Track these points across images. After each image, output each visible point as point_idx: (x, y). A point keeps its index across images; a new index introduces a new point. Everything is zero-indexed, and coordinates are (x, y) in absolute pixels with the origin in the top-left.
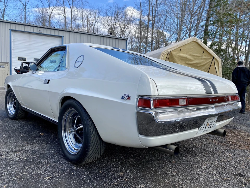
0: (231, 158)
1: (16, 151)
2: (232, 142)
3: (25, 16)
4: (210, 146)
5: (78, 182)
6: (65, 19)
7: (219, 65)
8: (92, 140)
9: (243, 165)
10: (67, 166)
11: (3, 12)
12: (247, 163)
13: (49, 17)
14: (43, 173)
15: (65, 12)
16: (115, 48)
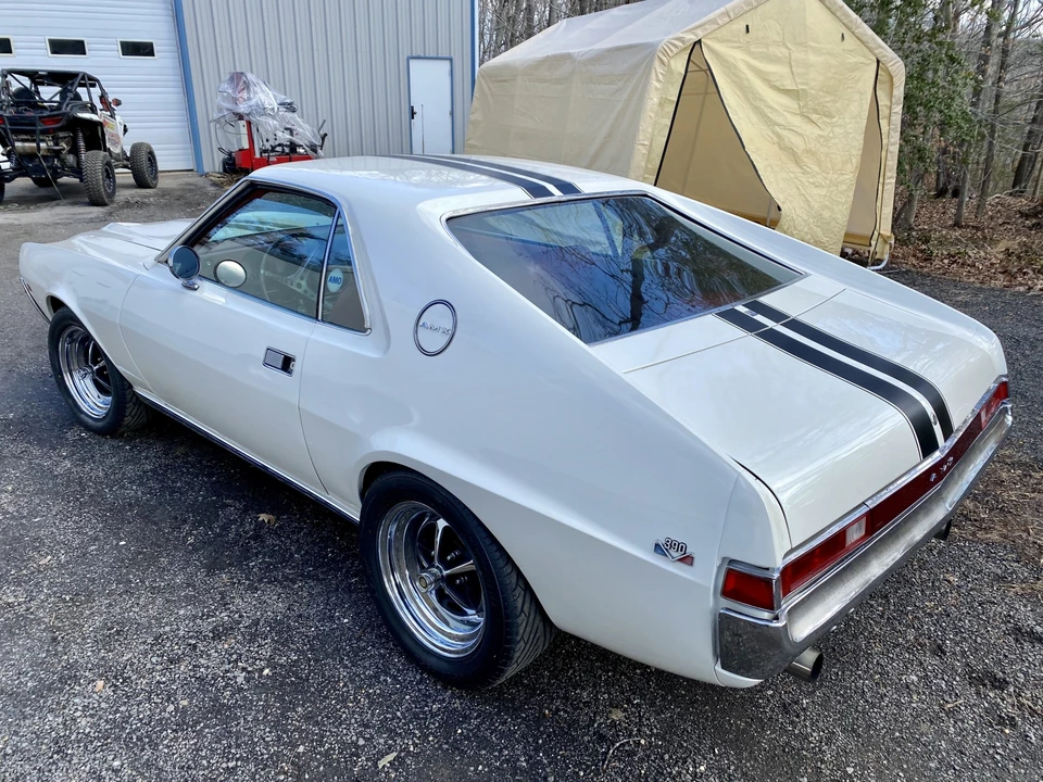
0: (955, 594)
1: (216, 636)
5: (491, 771)
7: (895, 92)
8: (521, 631)
9: (997, 627)
10: (426, 696)
12: (1009, 615)
14: (361, 741)
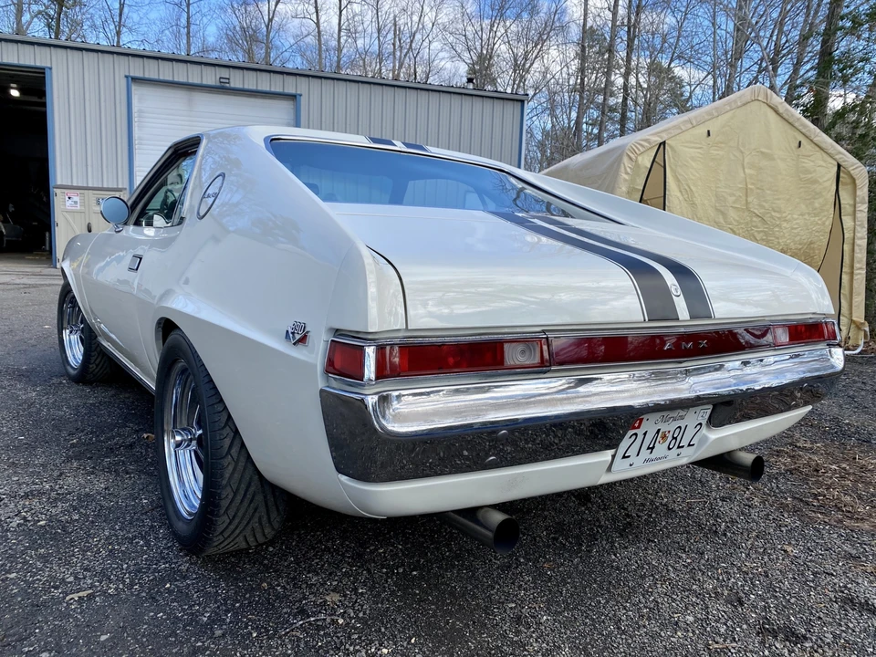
0: (787, 561)
1: (26, 496)
2: (825, 496)
3: (188, 27)
4: (724, 507)
5: (167, 619)
6: (319, 32)
7: (859, 193)
8: (227, 475)
9: (823, 594)
10: (163, 558)
11: (117, 19)
12: (845, 587)
13: (267, 27)
14: (71, 579)
15: (316, 7)
16: (375, 140)
